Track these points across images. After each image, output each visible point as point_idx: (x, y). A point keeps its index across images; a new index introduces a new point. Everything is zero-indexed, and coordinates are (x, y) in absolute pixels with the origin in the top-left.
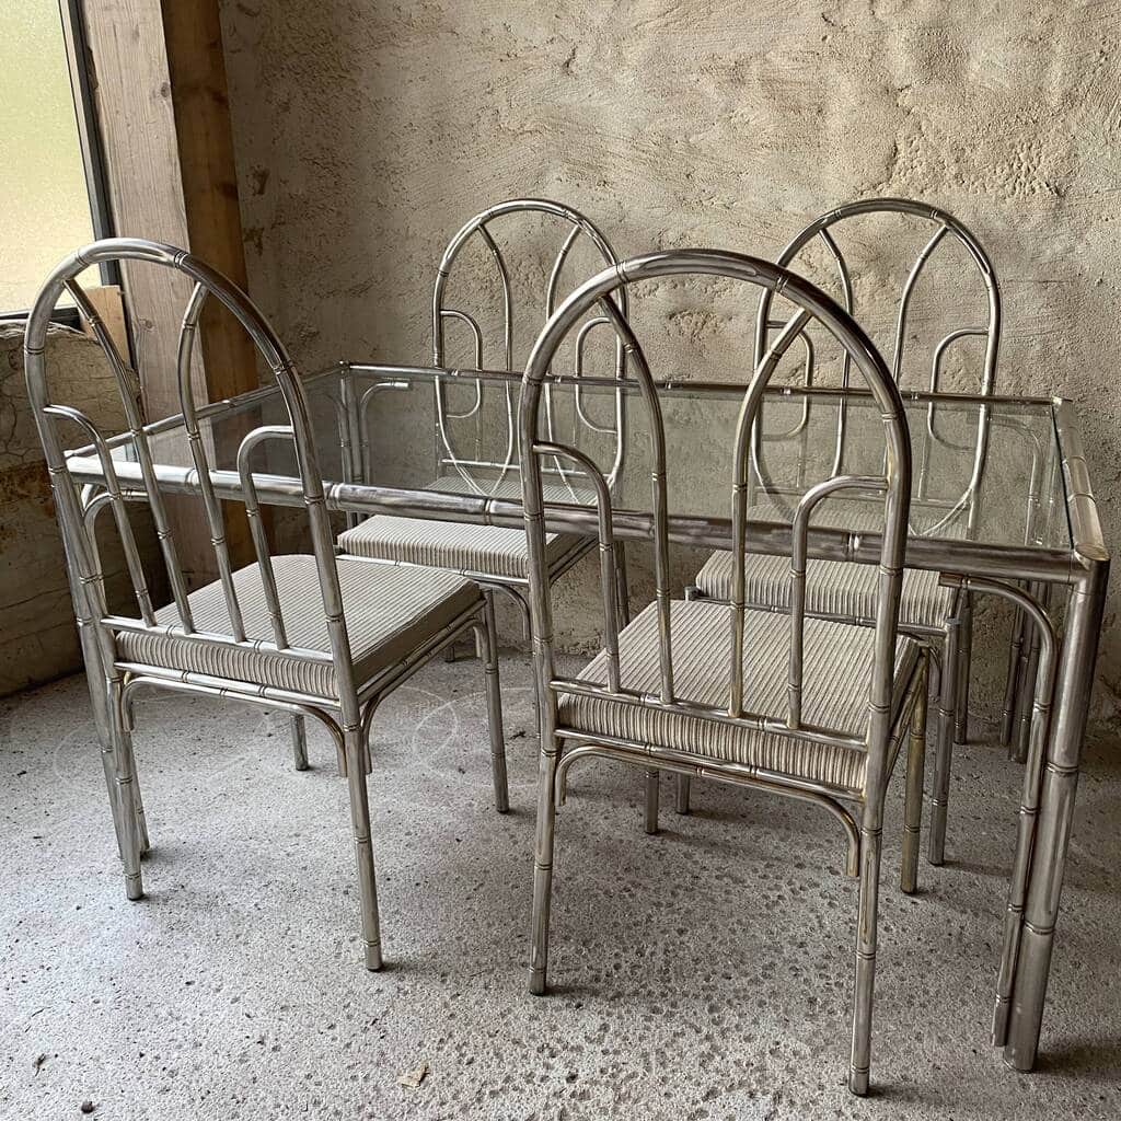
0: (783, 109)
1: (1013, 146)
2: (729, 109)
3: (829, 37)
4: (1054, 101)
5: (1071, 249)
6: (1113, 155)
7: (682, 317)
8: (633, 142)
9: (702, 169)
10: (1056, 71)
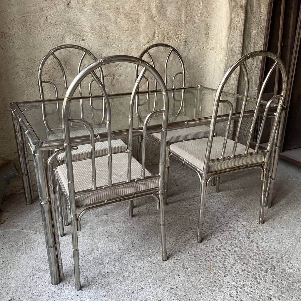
0: (129, 21)
1: (177, 31)
2: (116, 20)
3: (138, 3)
4: (184, 22)
5: (188, 54)
6: (194, 34)
7: (108, 77)
8: (91, 28)
9: (111, 36)
10: (183, 15)
